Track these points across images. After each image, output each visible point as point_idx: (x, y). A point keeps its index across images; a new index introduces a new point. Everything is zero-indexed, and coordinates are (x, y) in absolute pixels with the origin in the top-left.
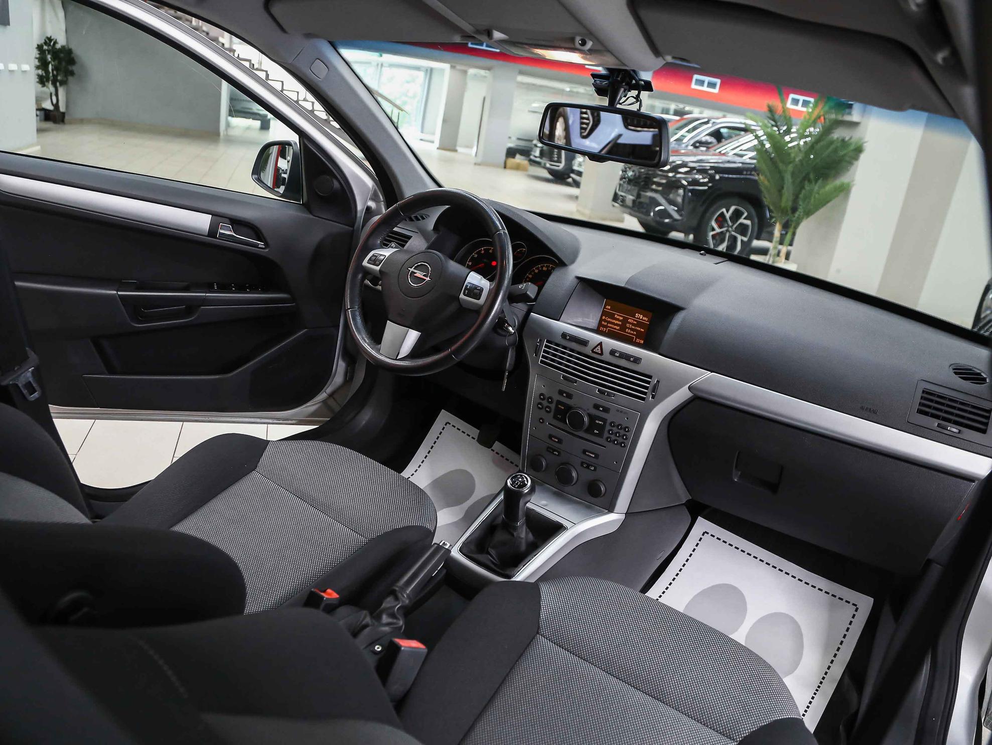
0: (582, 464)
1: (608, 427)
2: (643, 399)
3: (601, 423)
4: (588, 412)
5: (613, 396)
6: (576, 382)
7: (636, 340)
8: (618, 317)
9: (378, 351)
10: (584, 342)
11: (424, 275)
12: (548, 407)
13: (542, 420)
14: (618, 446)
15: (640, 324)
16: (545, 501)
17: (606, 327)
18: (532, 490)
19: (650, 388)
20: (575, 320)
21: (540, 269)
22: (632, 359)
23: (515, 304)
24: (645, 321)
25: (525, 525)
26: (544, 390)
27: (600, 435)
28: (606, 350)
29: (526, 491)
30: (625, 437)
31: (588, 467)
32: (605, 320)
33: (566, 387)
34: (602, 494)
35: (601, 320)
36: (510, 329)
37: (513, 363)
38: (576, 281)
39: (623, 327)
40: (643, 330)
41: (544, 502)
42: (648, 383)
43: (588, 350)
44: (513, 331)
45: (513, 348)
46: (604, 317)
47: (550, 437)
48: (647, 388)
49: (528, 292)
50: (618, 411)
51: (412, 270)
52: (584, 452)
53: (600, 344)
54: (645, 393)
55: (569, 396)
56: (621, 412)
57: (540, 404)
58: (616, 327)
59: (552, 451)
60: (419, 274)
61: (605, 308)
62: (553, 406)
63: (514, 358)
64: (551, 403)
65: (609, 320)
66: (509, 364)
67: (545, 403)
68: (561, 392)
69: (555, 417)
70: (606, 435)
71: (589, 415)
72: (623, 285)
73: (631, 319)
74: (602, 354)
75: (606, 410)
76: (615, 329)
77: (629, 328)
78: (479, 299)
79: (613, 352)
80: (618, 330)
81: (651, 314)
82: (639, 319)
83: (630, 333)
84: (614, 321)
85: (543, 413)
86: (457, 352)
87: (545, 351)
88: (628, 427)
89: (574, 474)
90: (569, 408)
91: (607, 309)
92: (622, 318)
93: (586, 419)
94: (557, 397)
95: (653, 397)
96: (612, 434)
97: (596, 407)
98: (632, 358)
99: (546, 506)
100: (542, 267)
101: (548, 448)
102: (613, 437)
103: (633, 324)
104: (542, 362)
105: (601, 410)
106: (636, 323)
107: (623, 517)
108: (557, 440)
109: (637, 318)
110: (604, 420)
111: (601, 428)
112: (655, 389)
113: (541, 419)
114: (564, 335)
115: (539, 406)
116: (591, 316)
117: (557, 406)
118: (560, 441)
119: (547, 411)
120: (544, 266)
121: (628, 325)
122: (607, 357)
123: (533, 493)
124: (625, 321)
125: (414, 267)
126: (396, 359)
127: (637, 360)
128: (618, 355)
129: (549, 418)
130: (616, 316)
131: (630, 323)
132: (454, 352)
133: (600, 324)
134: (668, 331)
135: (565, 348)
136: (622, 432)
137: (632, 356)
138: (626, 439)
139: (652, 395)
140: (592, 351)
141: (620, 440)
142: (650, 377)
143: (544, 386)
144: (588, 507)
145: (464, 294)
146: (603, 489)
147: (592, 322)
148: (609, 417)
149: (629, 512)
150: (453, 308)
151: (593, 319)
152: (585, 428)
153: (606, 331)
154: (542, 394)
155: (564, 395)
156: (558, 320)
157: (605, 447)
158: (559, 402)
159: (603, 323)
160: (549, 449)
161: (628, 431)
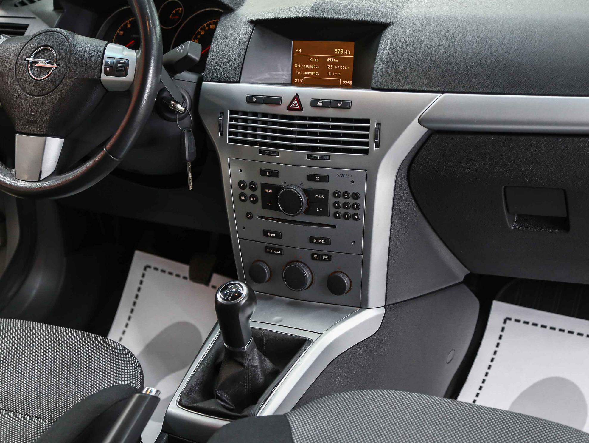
0: (313, 255)
1: (332, 200)
2: (366, 152)
3: (321, 196)
4: (303, 187)
5: (328, 158)
6: (278, 153)
7: (342, 83)
8: (313, 60)
9: (15, 177)
10: (276, 101)
11: (48, 63)
12: (252, 196)
13: (249, 216)
14: (351, 220)
15: (342, 61)
16: (278, 316)
17: (302, 76)
18: (252, 298)
19: (371, 136)
20: (260, 77)
21: (207, 28)
22: (339, 105)
23: (178, 75)
24: (347, 55)
25: (256, 348)
26: (243, 176)
27: (325, 213)
28: (306, 102)
29: (243, 302)
30: (356, 207)
31: (321, 259)
32: (299, 69)
33: (269, 163)
34: (347, 290)
35: (293, 70)
36: (179, 106)
37: (194, 150)
38: (250, 26)
39: (323, 71)
40: (348, 68)
41: (277, 318)
42: (367, 129)
43: (282, 109)
44: (183, 109)
45: (189, 131)
46: (296, 66)
47: (265, 233)
48: (367, 136)
49: (189, 54)
50: (338, 175)
51: (31, 59)
52: (311, 239)
53: (297, 97)
54: (366, 144)
55: (275, 174)
56: (343, 175)
57: (242, 194)
58: (314, 73)
59: (271, 251)
60: (42, 63)
61: (294, 52)
62: (258, 193)
63: (194, 145)
64: (254, 189)
65: (303, 66)
66: (189, 152)
67: (248, 192)
68: (263, 173)
69: (264, 206)
70: (332, 210)
71: (305, 191)
72: (307, 14)
73: (329, 57)
74: (301, 109)
75: (324, 179)
76: (314, 76)
77: (330, 70)
78: (126, 75)
79: (314, 103)
80: (317, 76)
81: (352, 44)
82: (340, 54)
83: (333, 77)
84: (310, 66)
85: (248, 206)
86: (114, 150)
87: (231, 126)
88: (356, 193)
89: (307, 273)
90: (277, 189)
91: (297, 53)
92: (319, 60)
93: (303, 197)
94: (260, 180)
95: (377, 146)
96: (339, 207)
97: (311, 178)
98: (340, 103)
99: (281, 321)
100: (208, 25)
101: (266, 248)
102: (342, 211)
103: (334, 64)
104: (231, 140)
105: (317, 181)
106: (337, 61)
107: (382, 311)
108: (274, 235)
109: (337, 54)
110: (325, 192)
111: (324, 203)
112: (377, 134)
113: (248, 213)
114: (250, 99)
115: (242, 198)
116: (279, 66)
117: (263, 193)
118: (278, 235)
119: (253, 202)
120: (210, 24)
121: (328, 67)
122: (308, 111)
123: (254, 304)
124: (323, 63)
125: (32, 56)
126: (39, 181)
127: (346, 104)
128: (321, 104)
129: (257, 209)
130: (310, 59)
131: (330, 63)
132: (110, 152)
133: (293, 75)
134: (378, 58)
135: (255, 114)
136: (351, 201)
137: (339, 101)
138: (358, 208)
139: (376, 143)
140: (289, 109)
141: (351, 212)
142: (368, 121)
143: (241, 171)
144: (334, 310)
145: (106, 74)
146: (346, 281)
147: (283, 75)
148: (330, 186)
149: (388, 303)
150: (96, 95)
151: (283, 71)
152: (304, 209)
153: (302, 81)
154: (241, 182)
155: (268, 174)
156: (238, 82)
157: (335, 226)
158: (264, 186)
159: (297, 72)
160: (268, 250)
161: (358, 198)
